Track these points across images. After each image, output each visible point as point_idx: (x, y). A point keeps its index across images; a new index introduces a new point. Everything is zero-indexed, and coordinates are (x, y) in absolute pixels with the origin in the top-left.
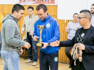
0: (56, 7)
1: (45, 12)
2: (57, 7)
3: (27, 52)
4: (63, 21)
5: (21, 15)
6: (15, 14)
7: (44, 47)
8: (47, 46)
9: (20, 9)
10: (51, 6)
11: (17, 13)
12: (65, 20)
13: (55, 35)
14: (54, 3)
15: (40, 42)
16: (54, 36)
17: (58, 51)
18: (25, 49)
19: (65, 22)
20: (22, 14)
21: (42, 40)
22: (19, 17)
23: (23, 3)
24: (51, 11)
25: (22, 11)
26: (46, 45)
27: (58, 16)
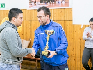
0: (70, 10)
1: (46, 16)
2: (72, 10)
3: (39, 64)
4: (79, 26)
5: (20, 20)
6: (14, 20)
7: (51, 56)
8: (54, 55)
9: (18, 14)
10: (65, 10)
11: (15, 19)
12: (81, 25)
13: (62, 42)
14: (68, 6)
15: (46, 50)
16: (60, 44)
17: (66, 61)
18: (36, 60)
19: (82, 27)
20: (21, 18)
21: (48, 48)
22: (19, 23)
23: (33, 7)
24: (66, 16)
25: (20, 15)
26: (53, 53)
27: (73, 21)
